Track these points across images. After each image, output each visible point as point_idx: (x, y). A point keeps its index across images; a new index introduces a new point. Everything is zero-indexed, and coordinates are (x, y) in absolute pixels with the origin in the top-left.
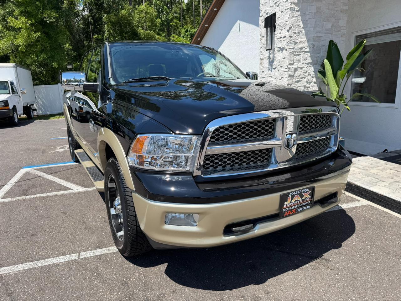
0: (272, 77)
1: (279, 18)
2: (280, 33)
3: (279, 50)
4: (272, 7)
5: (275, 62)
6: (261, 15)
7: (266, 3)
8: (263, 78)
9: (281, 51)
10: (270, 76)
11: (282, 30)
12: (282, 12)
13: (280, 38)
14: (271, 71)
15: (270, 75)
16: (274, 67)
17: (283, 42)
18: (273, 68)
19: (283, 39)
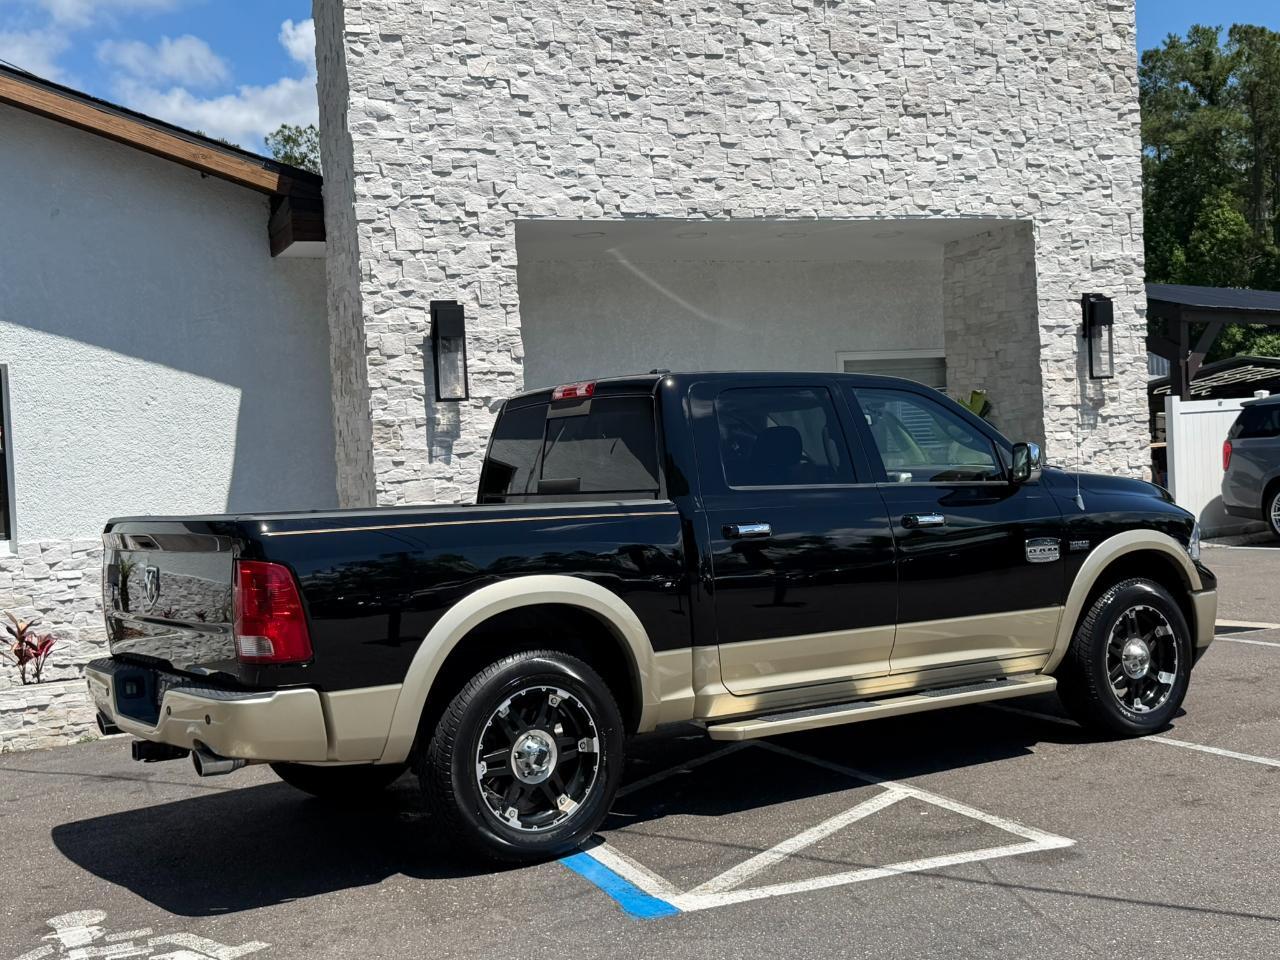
0: (450, 479)
1: (476, 318)
2: (483, 360)
3: (482, 404)
4: (435, 280)
5: (464, 436)
6: (366, 286)
7: (399, 262)
8: (399, 482)
9: (486, 409)
10: (439, 475)
11: (488, 352)
12: (482, 306)
13: (485, 374)
14: (448, 462)
15: (440, 473)
16: (456, 450)
17: (500, 385)
18: (454, 452)
19: (502, 378)
